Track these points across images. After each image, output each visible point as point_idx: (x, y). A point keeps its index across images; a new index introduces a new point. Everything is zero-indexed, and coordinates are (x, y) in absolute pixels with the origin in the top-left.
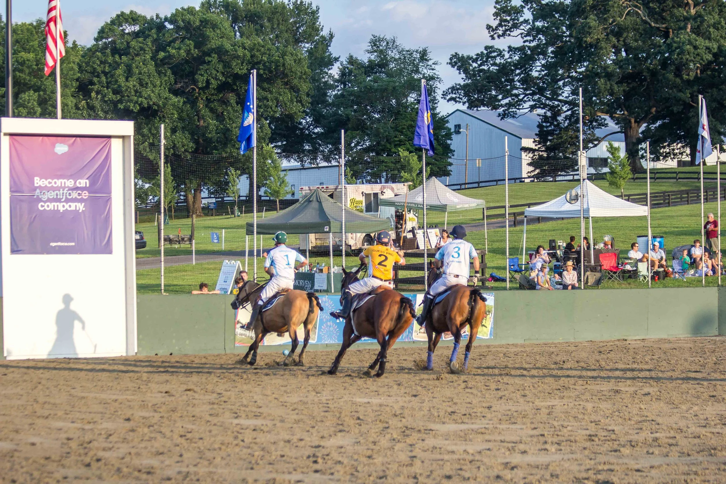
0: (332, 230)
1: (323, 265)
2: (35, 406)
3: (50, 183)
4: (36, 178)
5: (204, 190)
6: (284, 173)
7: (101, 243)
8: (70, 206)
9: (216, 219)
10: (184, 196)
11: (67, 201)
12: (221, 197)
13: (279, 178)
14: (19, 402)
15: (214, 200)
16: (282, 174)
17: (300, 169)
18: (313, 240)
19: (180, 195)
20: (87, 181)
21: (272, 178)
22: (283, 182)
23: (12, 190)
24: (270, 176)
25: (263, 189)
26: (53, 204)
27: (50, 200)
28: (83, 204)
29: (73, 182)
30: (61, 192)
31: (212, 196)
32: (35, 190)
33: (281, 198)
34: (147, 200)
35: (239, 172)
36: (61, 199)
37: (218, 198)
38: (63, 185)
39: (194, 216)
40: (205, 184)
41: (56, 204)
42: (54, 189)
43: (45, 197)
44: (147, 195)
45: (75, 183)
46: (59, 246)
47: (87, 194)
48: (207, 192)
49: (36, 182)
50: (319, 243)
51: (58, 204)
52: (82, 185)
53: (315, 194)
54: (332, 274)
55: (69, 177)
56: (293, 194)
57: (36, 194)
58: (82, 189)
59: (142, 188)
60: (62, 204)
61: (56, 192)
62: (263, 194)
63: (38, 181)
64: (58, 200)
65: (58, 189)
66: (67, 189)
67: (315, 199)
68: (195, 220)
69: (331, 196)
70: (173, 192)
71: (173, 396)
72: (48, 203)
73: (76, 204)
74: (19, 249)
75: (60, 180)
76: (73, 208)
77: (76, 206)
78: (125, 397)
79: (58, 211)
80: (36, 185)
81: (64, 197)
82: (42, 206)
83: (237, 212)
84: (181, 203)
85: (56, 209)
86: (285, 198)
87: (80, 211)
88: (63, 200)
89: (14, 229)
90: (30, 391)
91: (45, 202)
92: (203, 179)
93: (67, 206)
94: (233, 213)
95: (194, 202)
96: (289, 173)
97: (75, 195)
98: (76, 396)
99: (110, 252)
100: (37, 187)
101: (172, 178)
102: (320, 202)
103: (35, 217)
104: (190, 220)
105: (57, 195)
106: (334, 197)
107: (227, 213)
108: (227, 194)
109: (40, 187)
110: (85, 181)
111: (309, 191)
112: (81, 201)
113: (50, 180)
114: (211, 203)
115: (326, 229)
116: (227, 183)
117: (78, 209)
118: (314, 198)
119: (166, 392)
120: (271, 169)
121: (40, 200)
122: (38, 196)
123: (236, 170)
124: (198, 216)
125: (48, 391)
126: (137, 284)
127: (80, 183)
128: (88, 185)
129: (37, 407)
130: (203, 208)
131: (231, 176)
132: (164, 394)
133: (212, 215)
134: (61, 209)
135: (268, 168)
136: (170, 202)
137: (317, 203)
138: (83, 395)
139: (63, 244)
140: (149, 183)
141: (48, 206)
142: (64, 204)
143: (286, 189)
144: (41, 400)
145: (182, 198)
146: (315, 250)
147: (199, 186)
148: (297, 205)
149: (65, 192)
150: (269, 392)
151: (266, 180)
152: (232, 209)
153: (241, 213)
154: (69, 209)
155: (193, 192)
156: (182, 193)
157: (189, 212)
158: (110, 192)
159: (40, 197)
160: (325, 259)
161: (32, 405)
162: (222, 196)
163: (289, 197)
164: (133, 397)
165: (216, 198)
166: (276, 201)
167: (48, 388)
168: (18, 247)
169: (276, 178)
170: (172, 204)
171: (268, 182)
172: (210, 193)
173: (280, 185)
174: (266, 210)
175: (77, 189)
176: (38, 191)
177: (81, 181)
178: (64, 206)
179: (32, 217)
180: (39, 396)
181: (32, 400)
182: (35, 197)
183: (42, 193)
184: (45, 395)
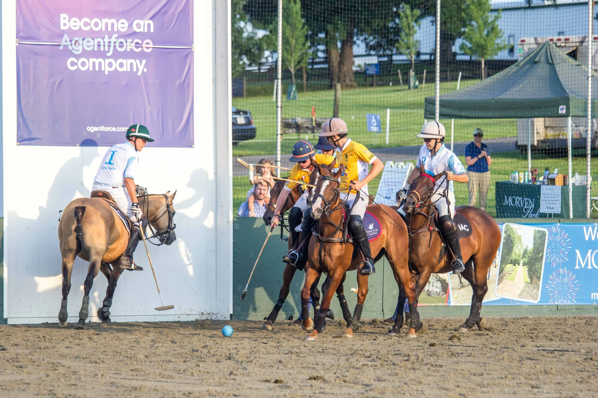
0: (573, 111)
1: (556, 171)
3: (86, 24)
4: (62, 16)
5: (358, 42)
6: (496, 14)
7: (174, 130)
8: (121, 65)
9: (377, 92)
10: (323, 51)
11: (116, 55)
12: (388, 56)
13: (485, 23)
15: (374, 60)
16: (491, 16)
17: (525, 8)
18: (542, 130)
19: (318, 50)
20: (151, 22)
21: (474, 23)
22: (493, 29)
23: (21, 34)
24: (471, 20)
25: (459, 42)
26: (92, 60)
27: (86, 54)
28: (144, 62)
29: (126, 25)
30: (107, 40)
31: (373, 52)
32: (61, 36)
33: (489, 58)
34: (260, 58)
35: (417, 12)
36: (105, 52)
37: (384, 56)
38: (109, 29)
39: (339, 86)
40: (361, 32)
41: (97, 61)
42: (93, 35)
43: (78, 49)
44: (260, 49)
45: (130, 25)
46: (102, 133)
47: (151, 45)
48: (363, 45)
49: (62, 21)
50: (551, 134)
51: (101, 60)
52: (142, 30)
53: (543, 51)
54: (571, 187)
55: (119, 15)
56: (512, 50)
57: (63, 43)
58: (142, 36)
59: (252, 38)
60: (107, 61)
61: (96, 41)
62: (458, 51)
63: (66, 21)
64: (102, 55)
65: (101, 34)
66: (116, 35)
67: (543, 59)
68: (339, 92)
69: (573, 54)
70: (304, 45)
71: (288, 387)
72: (84, 59)
73: (132, 61)
74: (32, 136)
75: (104, 21)
76: (126, 68)
77: (132, 64)
78: (206, 388)
79: (101, 72)
80: (63, 28)
81: (112, 48)
82: (73, 64)
83: (413, 81)
84: (319, 63)
85: (97, 69)
86: (496, 58)
87: (139, 73)
88: (108, 54)
89: (23, 103)
91: (78, 57)
92: (354, 23)
93: (116, 65)
94: (407, 82)
95: (341, 63)
96: (504, 15)
97: (130, 45)
98: (123, 386)
99: (190, 144)
100: (64, 32)
101: (303, 21)
102: (552, 65)
103: (60, 82)
104: (332, 92)
105: (99, 45)
106: (579, 55)
107: (396, 83)
108: (397, 48)
109: (69, 31)
110: (147, 22)
111: (535, 46)
112: (140, 56)
113: (87, 19)
114: (370, 65)
115: (562, 110)
116: (397, 31)
117: (135, 70)
118: (541, 57)
119: (276, 382)
120: (472, 7)
121: (71, 54)
122: (65, 46)
123: (412, 10)
124: (345, 87)
125: (74, 377)
126: (234, 199)
127: (138, 26)
128: (152, 30)
130: (357, 73)
131: (404, 20)
132: (272, 385)
133: (372, 85)
134: (107, 70)
135: (468, 6)
136: (299, 62)
137: (548, 66)
138: (134, 383)
139: (108, 129)
140: (265, 29)
141: (83, 64)
142: (111, 60)
143: (498, 41)
145: (321, 54)
146: (544, 146)
147: (350, 36)
148: (512, 69)
149: (113, 40)
150: (451, 385)
151: (465, 26)
152: (406, 74)
153: (421, 82)
154: (120, 70)
155: (339, 45)
156: (322, 47)
157: (332, 79)
158: (190, 42)
159: (70, 48)
160: (560, 162)
162: (388, 52)
163: (503, 55)
164: (219, 389)
165: (379, 56)
166: (480, 63)
167: (75, 373)
168: (30, 133)
169: (480, 21)
170: (302, 65)
171: (467, 30)
172: (370, 48)
173: (488, 35)
174: (463, 78)
175: (133, 34)
176: (66, 37)
177: (141, 22)
178: (110, 65)
179: (55, 82)
180: (59, 386)
181: (45, 392)
182: (61, 48)
183: (73, 42)
184: (69, 383)
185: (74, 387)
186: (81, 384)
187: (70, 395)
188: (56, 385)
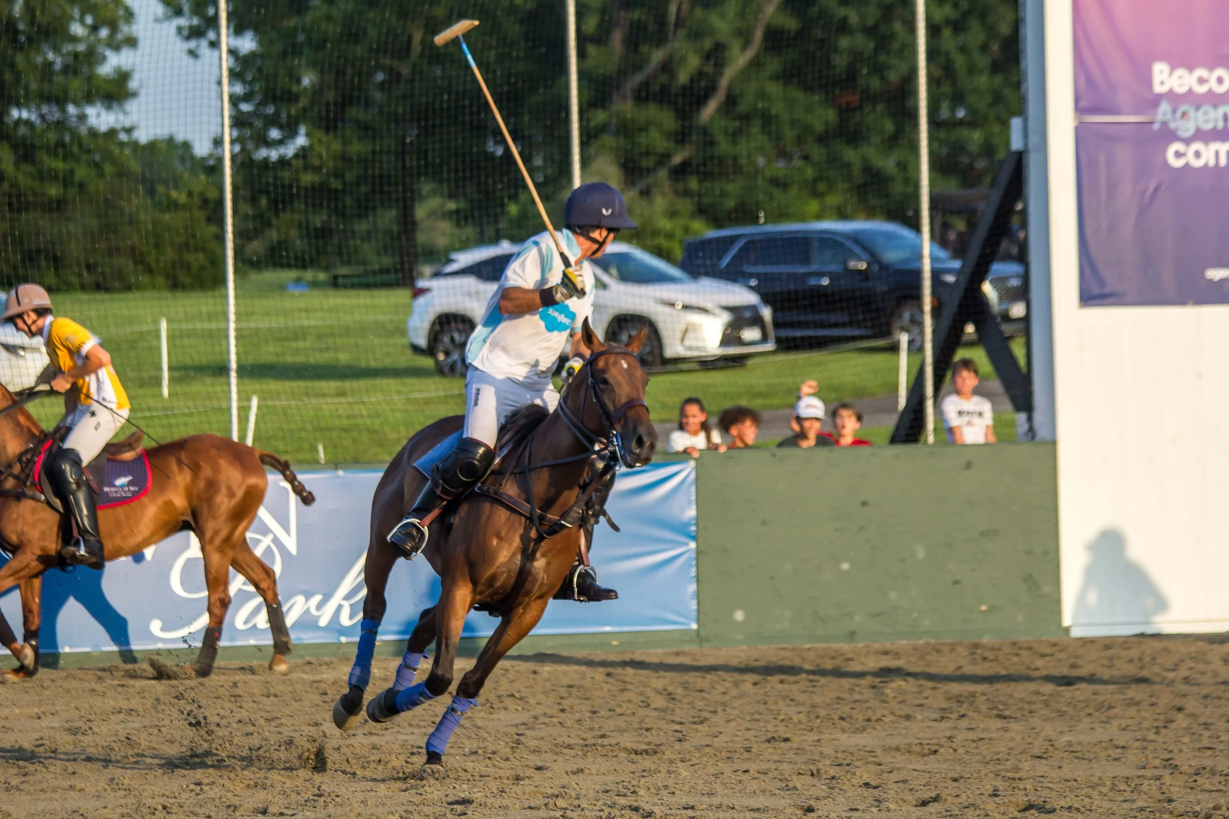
2: (1168, 780)
3: (1201, 81)
4: (1157, 67)
14: (1121, 770)
23: (1083, 104)
26: (1213, 147)
27: (1203, 136)
41: (1223, 147)
42: (1215, 100)
43: (1187, 128)
49: (1157, 77)
57: (1160, 117)
61: (1221, 110)
63: (1164, 77)
72: (1197, 146)
74: (1108, 290)
80: (1158, 89)
82: (1178, 155)
85: (1222, 163)
89: (1089, 231)
90: (1151, 736)
91: (1188, 141)
100: (1161, 96)
103: (1156, 188)
109: (1171, 95)
113: (1201, 72)
121: (1172, 136)
122: (1164, 123)
129: (1174, 785)
141: (1198, 154)
144: (1186, 761)
159: (1172, 125)
161: (1158, 778)
168: (1102, 283)
176: (1164, 107)
179: (1145, 190)
180: (1181, 751)
181: (1157, 762)
182: (1156, 126)
183: (1179, 114)
184: (1199, 745)
185: (1209, 752)
186: (1221, 747)
187: (1204, 768)
188: (1176, 750)
